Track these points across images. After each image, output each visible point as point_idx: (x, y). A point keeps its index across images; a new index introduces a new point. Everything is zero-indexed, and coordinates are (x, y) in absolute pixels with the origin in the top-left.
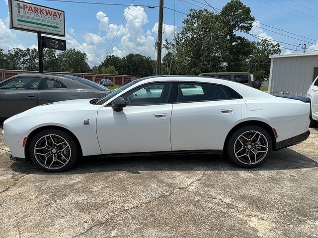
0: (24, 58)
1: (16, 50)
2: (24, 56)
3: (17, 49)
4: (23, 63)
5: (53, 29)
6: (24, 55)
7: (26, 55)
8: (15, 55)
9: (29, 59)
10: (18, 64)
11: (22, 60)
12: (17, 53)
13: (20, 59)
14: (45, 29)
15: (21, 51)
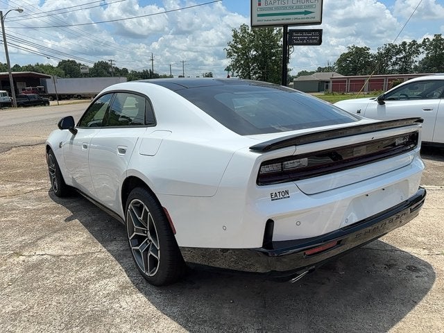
0: (398, 56)
1: (388, 46)
2: (397, 53)
3: (389, 44)
4: (395, 64)
5: (303, 16)
6: (399, 52)
7: (401, 52)
8: (385, 53)
9: (404, 57)
10: (387, 65)
11: (394, 59)
12: (388, 51)
13: (391, 58)
14: (292, 19)
15: (394, 47)
